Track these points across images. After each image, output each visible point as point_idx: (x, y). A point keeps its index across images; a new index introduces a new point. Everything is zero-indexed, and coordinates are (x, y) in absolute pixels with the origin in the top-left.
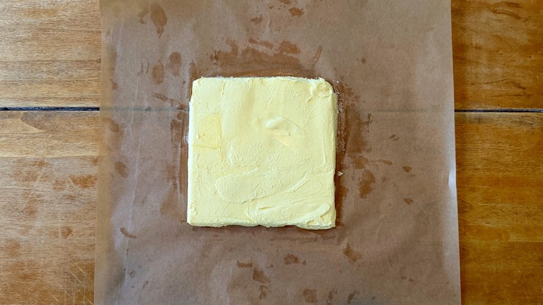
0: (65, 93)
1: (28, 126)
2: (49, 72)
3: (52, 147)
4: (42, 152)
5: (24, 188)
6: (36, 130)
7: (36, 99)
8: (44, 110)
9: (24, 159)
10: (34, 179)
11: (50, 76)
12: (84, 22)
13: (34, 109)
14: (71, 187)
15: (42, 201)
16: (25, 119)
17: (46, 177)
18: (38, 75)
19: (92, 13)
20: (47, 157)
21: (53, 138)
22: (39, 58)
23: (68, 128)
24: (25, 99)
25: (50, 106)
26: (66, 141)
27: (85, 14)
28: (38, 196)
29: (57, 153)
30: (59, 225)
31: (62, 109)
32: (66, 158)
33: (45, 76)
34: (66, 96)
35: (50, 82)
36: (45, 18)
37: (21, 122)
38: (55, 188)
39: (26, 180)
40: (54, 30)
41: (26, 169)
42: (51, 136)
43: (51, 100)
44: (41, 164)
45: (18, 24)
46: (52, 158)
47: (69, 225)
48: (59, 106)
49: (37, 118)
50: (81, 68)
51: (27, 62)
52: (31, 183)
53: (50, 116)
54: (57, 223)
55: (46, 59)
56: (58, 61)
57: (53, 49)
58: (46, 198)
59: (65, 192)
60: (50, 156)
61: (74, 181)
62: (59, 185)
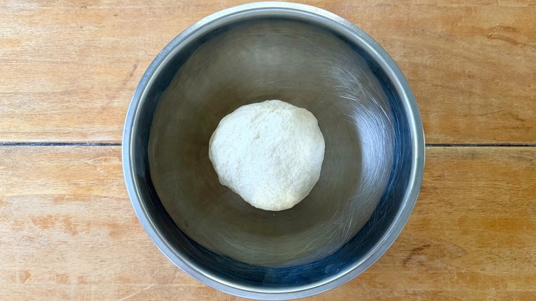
0: (27, 128)
2: (11, 105)
3: (12, 185)
4: (1, 190)
8: (5, 145)
11: (11, 110)
12: (49, 52)
14: (30, 227)
17: (4, 217)
19: (57, 43)
20: (6, 195)
21: (13, 175)
23: (28, 164)
25: (11, 141)
26: (27, 178)
27: (49, 44)
29: (17, 191)
30: (17, 268)
31: (24, 144)
32: (26, 197)
33: (6, 109)
34: (28, 130)
35: (11, 116)
36: (8, 49)
38: (13, 229)
40: (17, 61)
42: (10, 172)
43: (12, 135)
44: (1, 202)
46: (11, 197)
47: (27, 269)
48: (20, 141)
50: (43, 100)
53: (11, 151)
54: (15, 266)
55: (8, 91)
56: (20, 94)
57: (16, 81)
58: (4, 239)
59: (24, 233)
60: (10, 195)
61: (33, 221)
62: (18, 225)
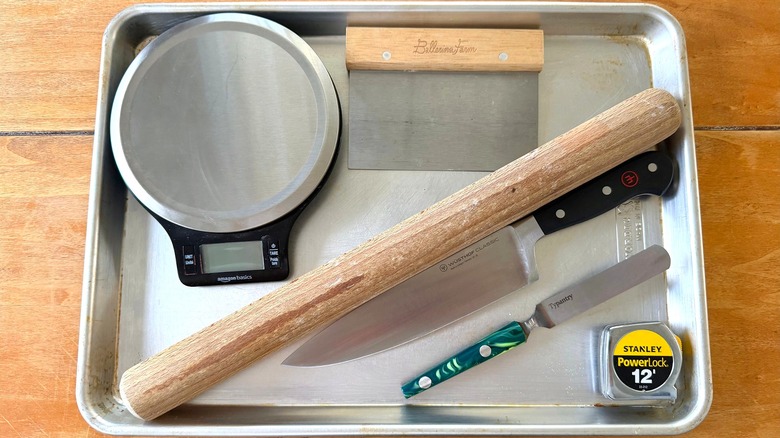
0: (65, 112)
1: (16, 155)
2: (46, 85)
3: (47, 184)
4: (32, 189)
5: (8, 237)
6: (26, 162)
7: (27, 121)
8: (37, 134)
9: (8, 199)
10: (21, 224)
11: (47, 91)
12: (94, 22)
13: (25, 134)
14: (69, 236)
15: (30, 255)
16: (12, 147)
17: (36, 222)
18: (31, 90)
19: (104, 10)
20: (40, 196)
21: (48, 171)
22: (34, 68)
23: (67, 158)
24: (13, 121)
25: (46, 129)
26: (65, 175)
27: (95, 11)
28: (27, 248)
29: (52, 192)
30: (51, 286)
31: (62, 133)
32: (64, 197)
33: (40, 91)
34: (67, 116)
35: (46, 99)
36: (43, 18)
37: (6, 150)
38: (48, 238)
39: (10, 227)
40: (54, 32)
41: (11, 212)
42: (45, 168)
43: (48, 122)
44: (31, 206)
45: (8, 25)
46: (46, 198)
47: (64, 287)
48: (57, 129)
49: (27, 146)
50: (87, 80)
51: (18, 74)
52: (18, 231)
53: (46, 142)
54: (50, 284)
55: (42, 69)
56: (57, 72)
57: (52, 56)
58: (35, 251)
59: (61, 242)
60: (43, 195)
61: (73, 228)
62: (53, 233)
